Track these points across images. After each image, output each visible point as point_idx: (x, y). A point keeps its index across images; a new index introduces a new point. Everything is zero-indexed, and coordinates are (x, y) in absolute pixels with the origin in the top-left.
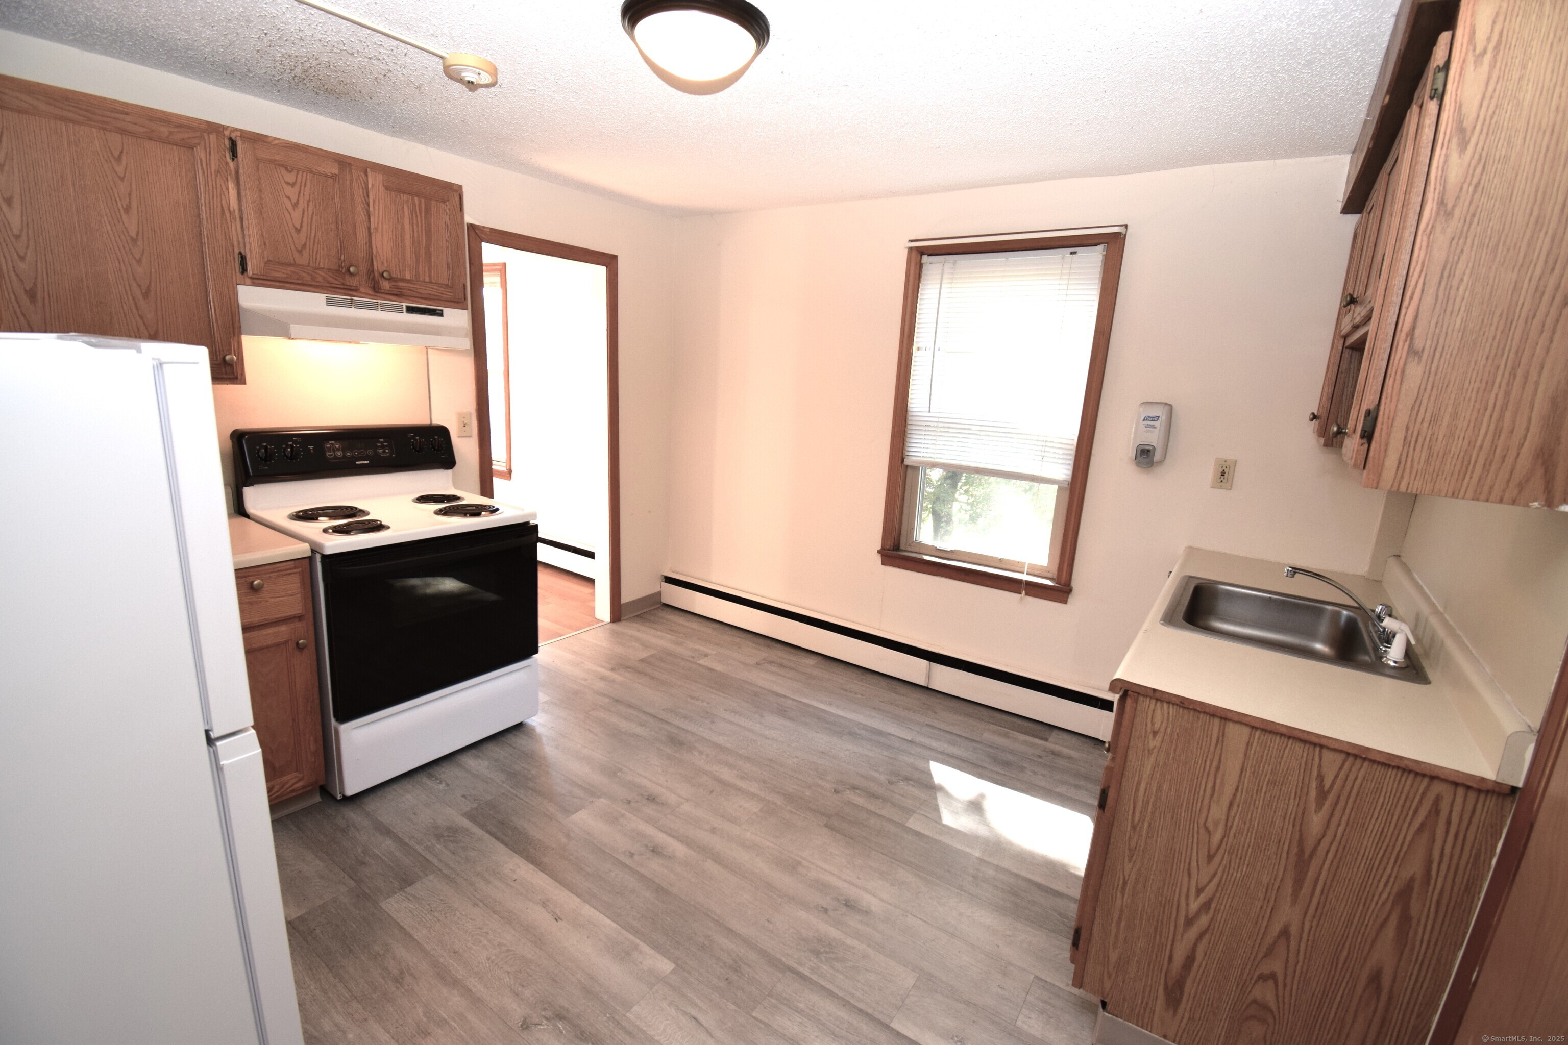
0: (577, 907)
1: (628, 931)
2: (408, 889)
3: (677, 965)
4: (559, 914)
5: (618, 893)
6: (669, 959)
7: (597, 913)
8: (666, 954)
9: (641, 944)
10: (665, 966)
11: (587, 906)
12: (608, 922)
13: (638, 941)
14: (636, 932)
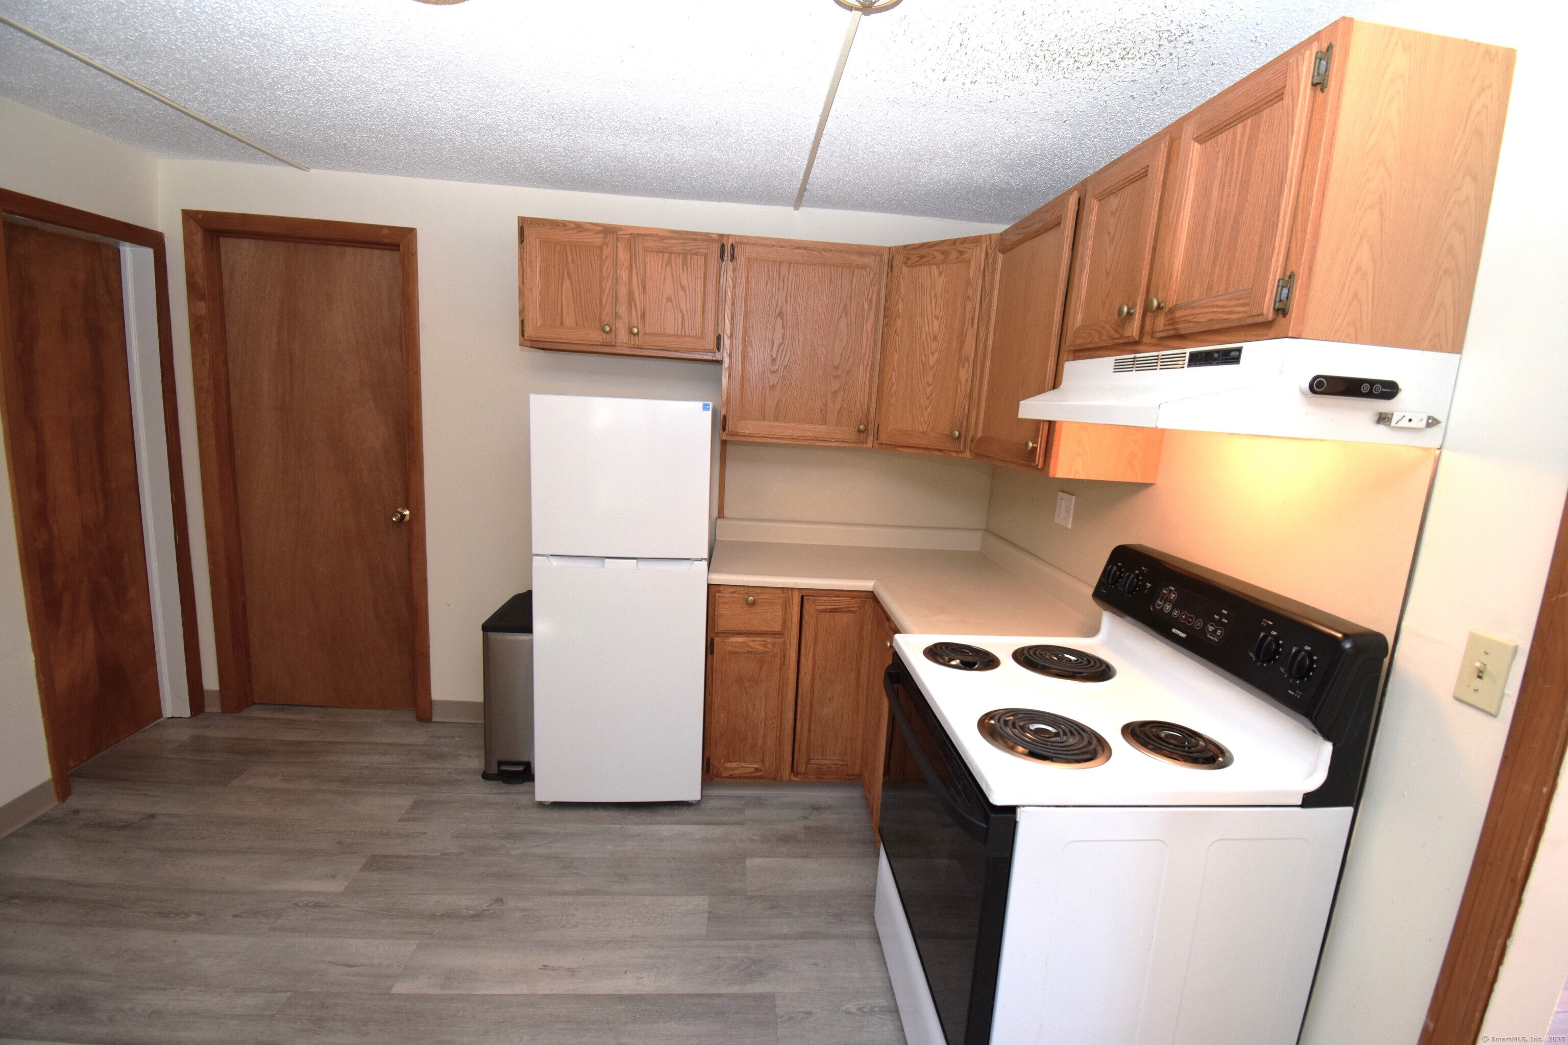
0: (536, 986)
1: (463, 995)
2: (706, 915)
3: (389, 994)
4: (548, 972)
5: (503, 1022)
6: (400, 995)
7: (508, 992)
8: (407, 997)
9: (440, 992)
10: (400, 988)
11: (525, 992)
12: (489, 992)
13: (444, 992)
14: (452, 999)
